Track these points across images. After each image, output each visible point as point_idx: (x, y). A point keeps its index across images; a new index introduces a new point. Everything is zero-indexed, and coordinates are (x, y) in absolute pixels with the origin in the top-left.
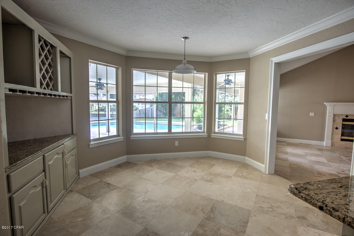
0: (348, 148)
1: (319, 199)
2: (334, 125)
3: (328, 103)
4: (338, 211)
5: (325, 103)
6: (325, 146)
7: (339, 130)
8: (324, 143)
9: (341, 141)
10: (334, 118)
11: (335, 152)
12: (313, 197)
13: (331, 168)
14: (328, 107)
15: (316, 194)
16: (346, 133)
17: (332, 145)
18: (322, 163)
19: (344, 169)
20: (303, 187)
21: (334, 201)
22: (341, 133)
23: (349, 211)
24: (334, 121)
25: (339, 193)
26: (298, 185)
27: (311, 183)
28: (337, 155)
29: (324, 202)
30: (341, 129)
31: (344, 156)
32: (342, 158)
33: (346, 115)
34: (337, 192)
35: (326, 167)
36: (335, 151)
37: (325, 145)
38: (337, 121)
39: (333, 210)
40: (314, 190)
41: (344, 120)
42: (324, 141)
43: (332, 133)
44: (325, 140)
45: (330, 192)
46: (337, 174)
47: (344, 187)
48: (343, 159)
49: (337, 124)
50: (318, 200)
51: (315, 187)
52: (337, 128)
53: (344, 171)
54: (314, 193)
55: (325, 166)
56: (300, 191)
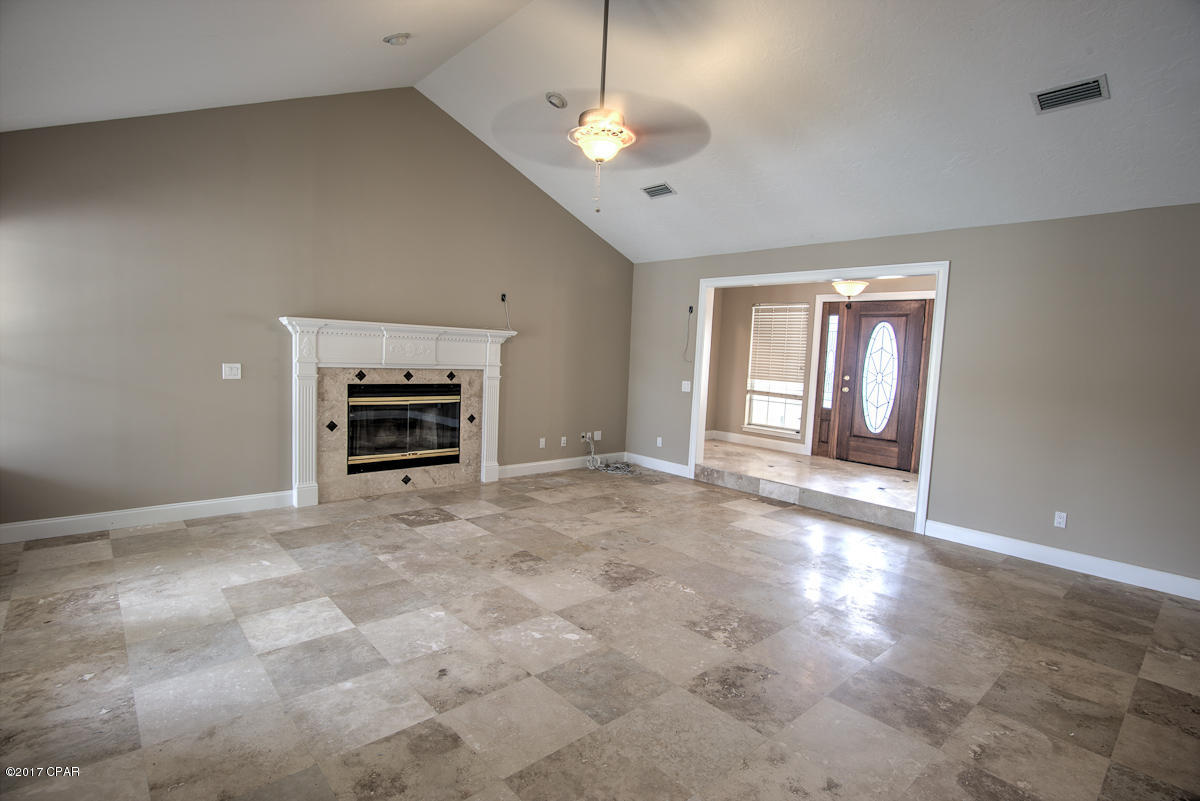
0: (373, 498)
2: (323, 413)
3: (295, 320)
5: (284, 320)
6: (298, 509)
7: (338, 433)
8: (294, 497)
9: (349, 473)
10: (320, 383)
14: (295, 339)
17: (323, 499)
22: (346, 445)
24: (321, 395)
30: (346, 425)
31: (386, 549)
33: (357, 372)
37: (295, 503)
38: (331, 397)
41: (353, 390)
42: (291, 489)
44: (295, 483)
49: (333, 407)
52: (332, 426)
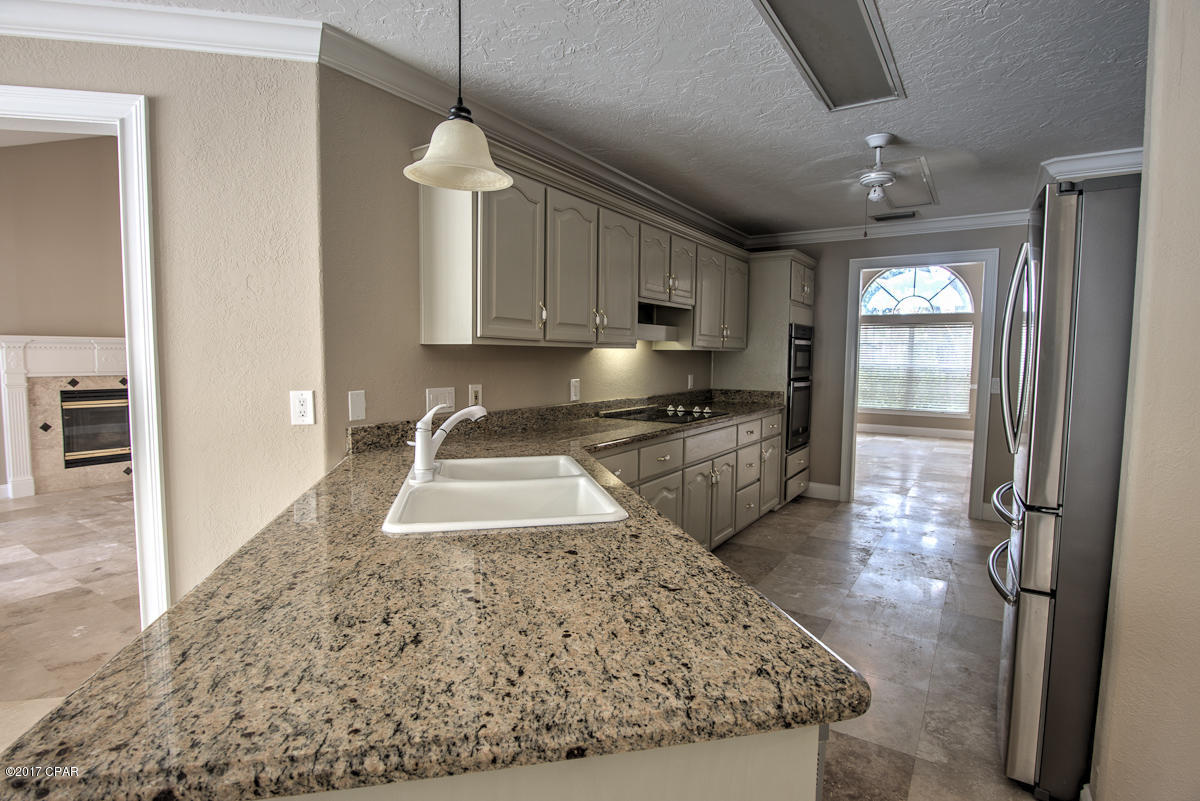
0: (92, 488)
1: (143, 764)
2: (36, 416)
4: (227, 764)
6: (14, 500)
7: (53, 433)
8: (9, 490)
9: (66, 467)
10: (30, 390)
11: (54, 512)
12: (115, 771)
13: (54, 573)
15: (118, 748)
16: (77, 437)
17: (39, 489)
18: (18, 565)
19: (99, 559)
20: (46, 752)
21: (193, 732)
22: (62, 443)
23: (255, 739)
24: (32, 402)
25: (191, 685)
26: (19, 754)
27: (71, 706)
28: (62, 519)
29: (166, 766)
30: (61, 426)
31: (89, 516)
32: (80, 526)
33: (69, 380)
34: (183, 688)
35: (34, 578)
36: (54, 509)
37: (11, 495)
38: (43, 402)
39: (210, 778)
40: (103, 731)
41: (66, 396)
42: (6, 482)
43: (34, 448)
44: (10, 479)
45: (161, 704)
46: (80, 585)
47: (192, 651)
48: (86, 528)
49: (45, 411)
50: (141, 771)
51: (100, 716)
52: (46, 427)
53: (98, 569)
54: (112, 750)
55: (32, 574)
56: (42, 785)
